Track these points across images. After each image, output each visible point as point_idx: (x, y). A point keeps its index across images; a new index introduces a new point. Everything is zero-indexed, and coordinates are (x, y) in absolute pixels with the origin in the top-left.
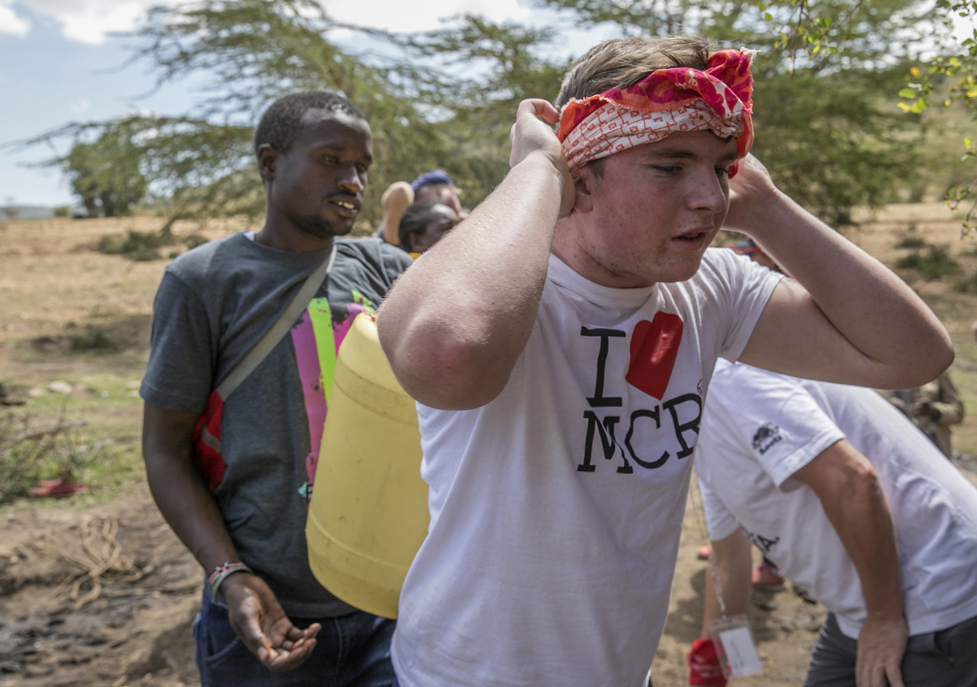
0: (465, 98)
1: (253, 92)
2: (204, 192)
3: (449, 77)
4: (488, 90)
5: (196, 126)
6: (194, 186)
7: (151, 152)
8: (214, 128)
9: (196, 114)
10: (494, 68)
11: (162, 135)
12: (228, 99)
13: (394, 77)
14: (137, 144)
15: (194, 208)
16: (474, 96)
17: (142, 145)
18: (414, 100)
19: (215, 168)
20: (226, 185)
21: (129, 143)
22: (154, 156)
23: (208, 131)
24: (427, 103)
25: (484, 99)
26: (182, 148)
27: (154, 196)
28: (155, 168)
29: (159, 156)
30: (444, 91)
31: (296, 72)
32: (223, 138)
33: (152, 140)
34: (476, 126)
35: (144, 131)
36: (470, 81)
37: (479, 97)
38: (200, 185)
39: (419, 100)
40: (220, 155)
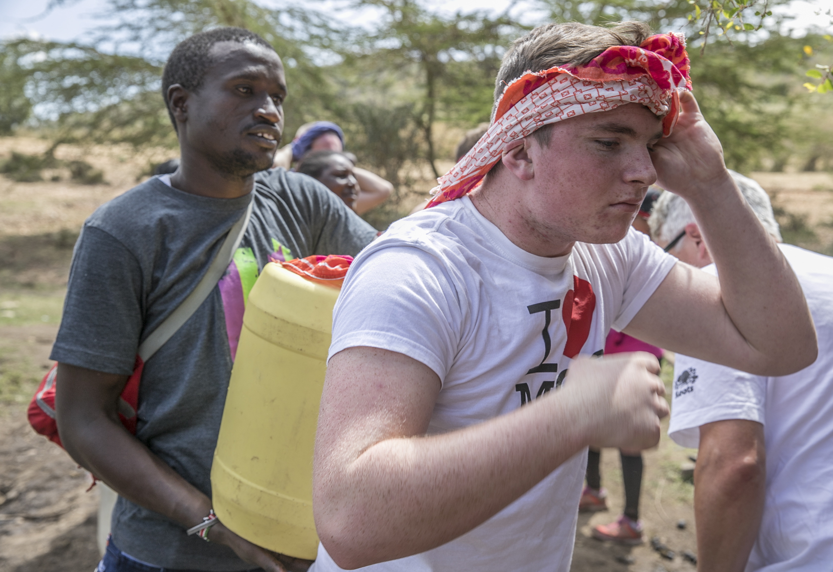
0: (354, 44)
1: (144, 24)
2: (89, 118)
3: (339, 22)
4: (377, 38)
5: (86, 53)
6: (80, 112)
7: (38, 75)
8: (103, 56)
9: (86, 40)
10: (383, 17)
11: (50, 60)
12: (119, 28)
13: (285, 19)
14: (24, 66)
15: (79, 133)
16: (362, 43)
17: (29, 67)
18: (304, 42)
19: (102, 95)
20: (113, 113)
21: (16, 65)
22: (42, 80)
23: (97, 59)
24: (316, 46)
25: (372, 46)
26: (70, 73)
27: (39, 119)
28: (42, 90)
29: (47, 80)
30: (334, 36)
31: (188, 6)
32: (112, 67)
33: (40, 63)
34: (362, 73)
35: (32, 53)
36: (359, 28)
37: (367, 44)
38: (86, 111)
39: (308, 44)
40: (108, 83)
